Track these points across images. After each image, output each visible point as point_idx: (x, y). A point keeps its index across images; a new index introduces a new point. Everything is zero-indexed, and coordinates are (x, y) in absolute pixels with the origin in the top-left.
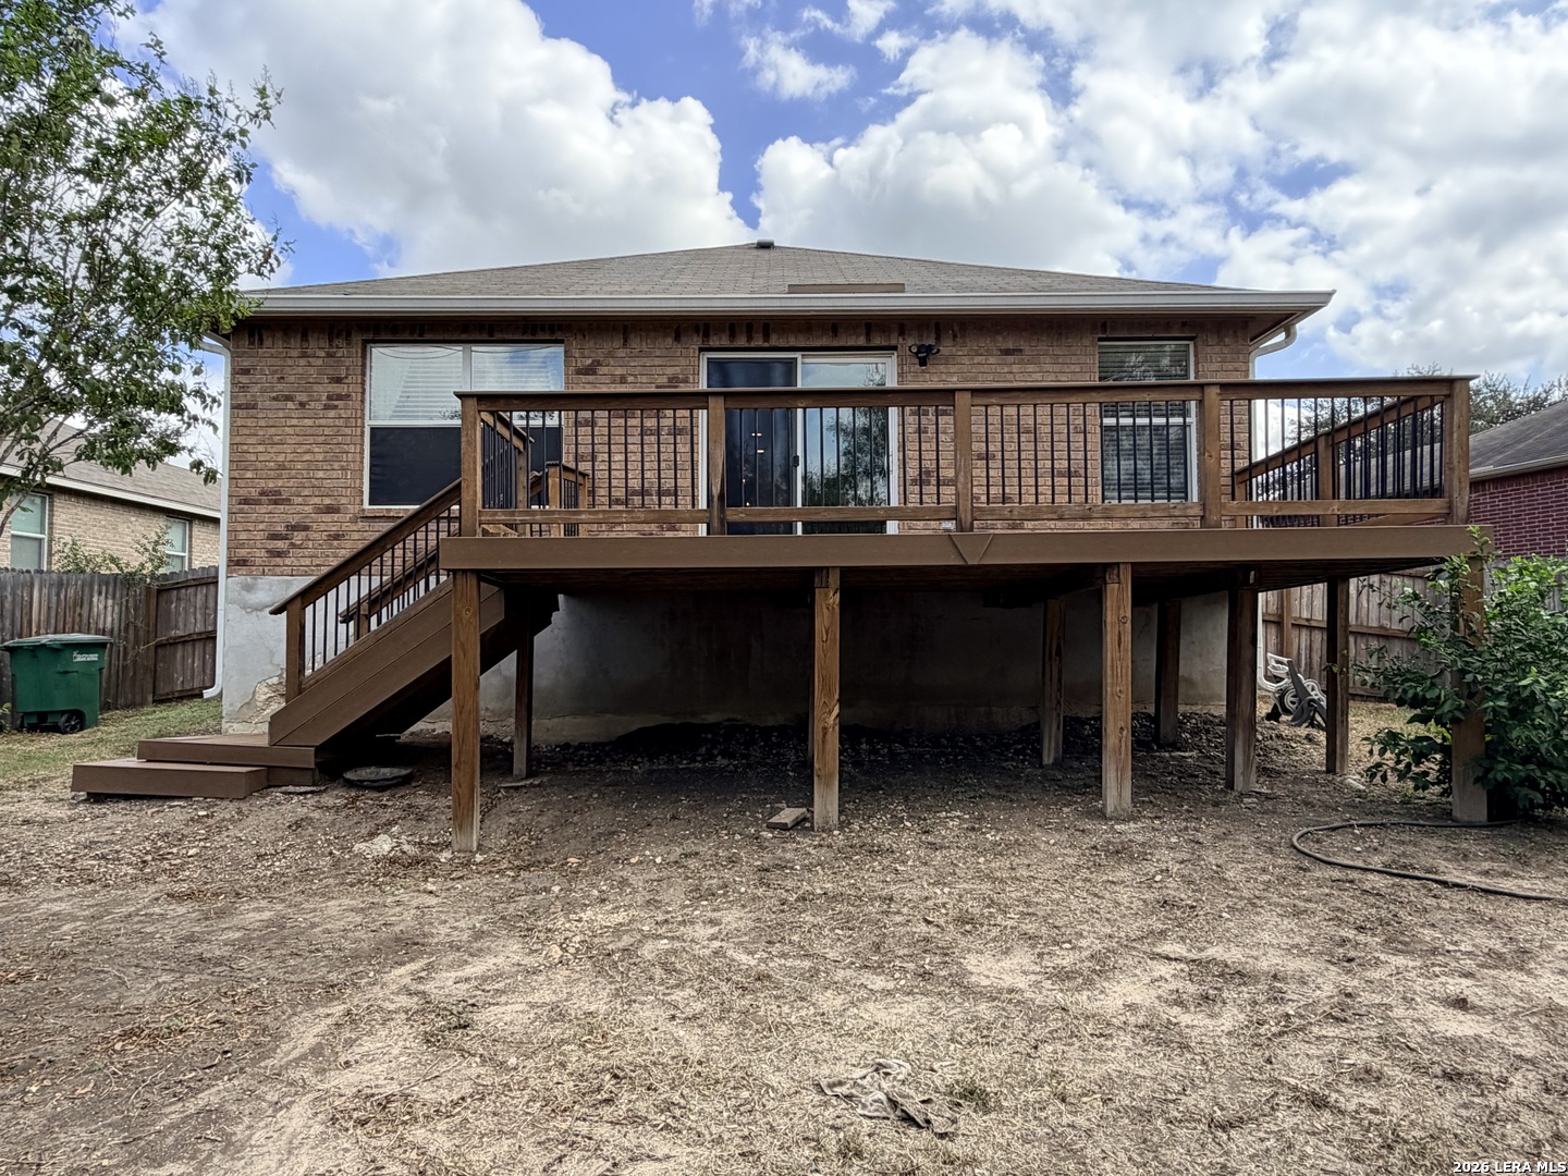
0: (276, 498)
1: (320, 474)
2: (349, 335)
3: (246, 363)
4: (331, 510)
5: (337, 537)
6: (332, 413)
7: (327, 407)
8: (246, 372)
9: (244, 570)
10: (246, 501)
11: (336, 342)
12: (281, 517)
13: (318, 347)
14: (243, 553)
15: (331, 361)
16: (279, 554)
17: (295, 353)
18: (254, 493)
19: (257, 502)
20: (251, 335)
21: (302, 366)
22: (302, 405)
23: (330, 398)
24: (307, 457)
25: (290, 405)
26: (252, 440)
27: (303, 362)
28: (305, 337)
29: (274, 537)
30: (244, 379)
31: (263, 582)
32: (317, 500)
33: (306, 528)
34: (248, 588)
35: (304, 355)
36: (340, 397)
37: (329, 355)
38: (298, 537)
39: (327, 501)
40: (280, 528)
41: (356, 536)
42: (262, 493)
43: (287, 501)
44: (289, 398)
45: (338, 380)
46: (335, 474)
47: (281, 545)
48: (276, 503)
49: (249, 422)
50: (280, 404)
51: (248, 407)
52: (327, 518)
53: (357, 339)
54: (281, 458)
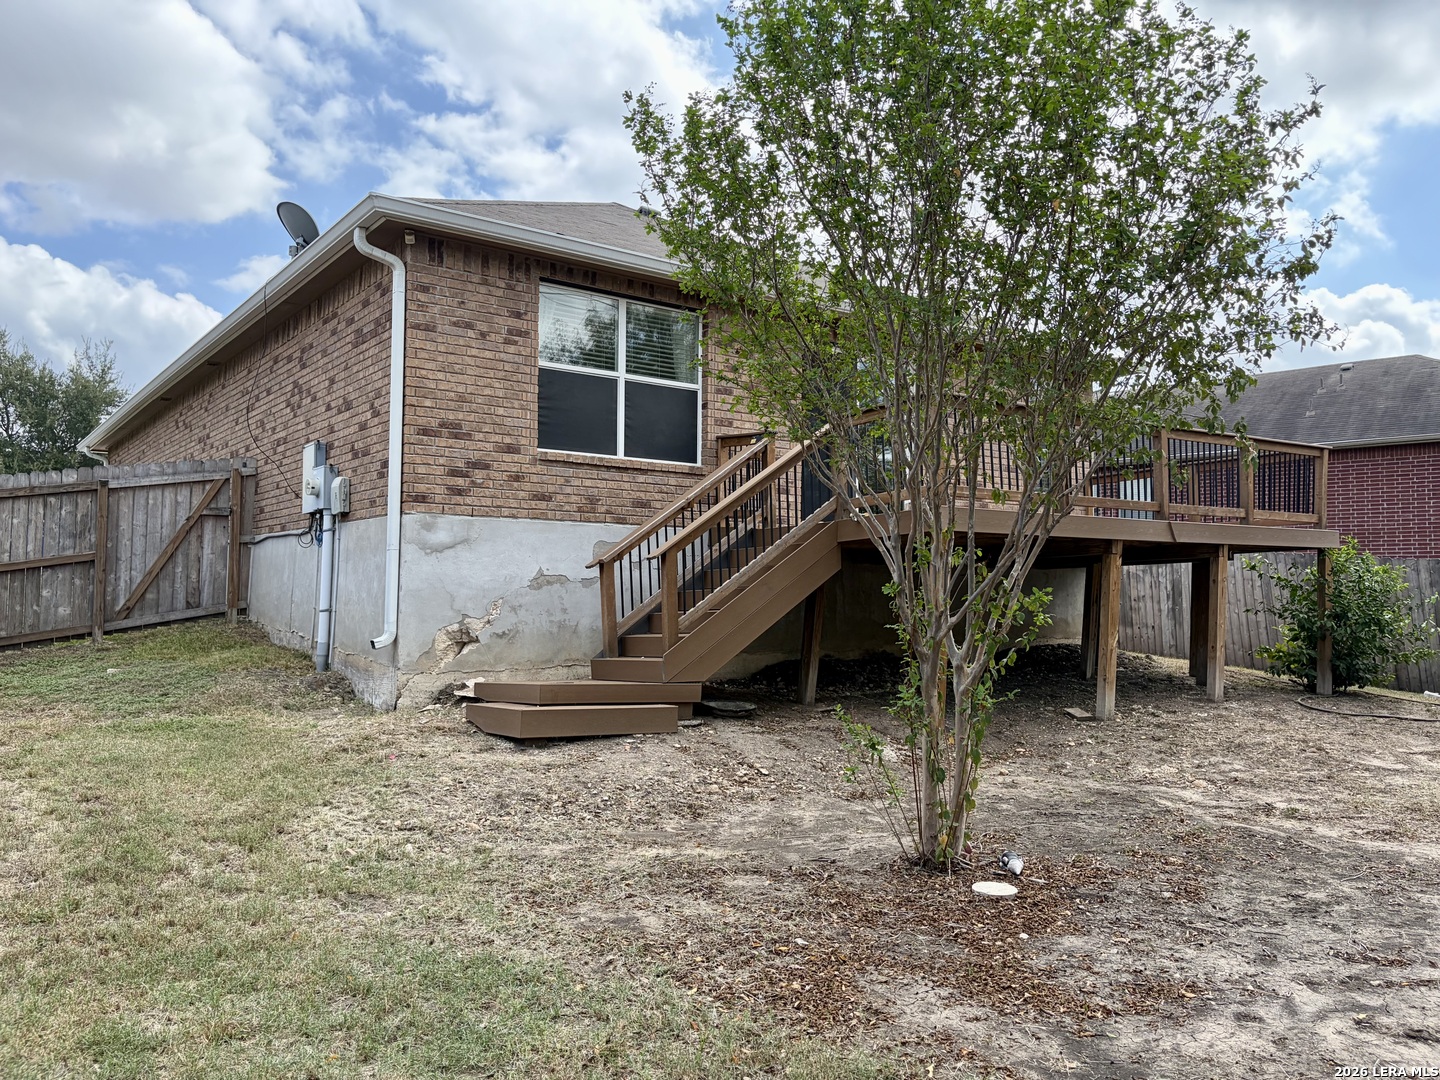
0: (455, 431)
1: (501, 411)
2: (528, 270)
3: (426, 280)
4: (511, 449)
5: (517, 478)
6: (512, 349)
7: (507, 342)
8: (425, 289)
9: (422, 507)
10: (425, 432)
11: (517, 275)
12: (460, 452)
13: (498, 275)
14: (422, 488)
15: (511, 294)
16: (459, 492)
17: (476, 278)
18: (434, 423)
19: (437, 434)
20: (431, 250)
21: (483, 294)
22: (483, 335)
23: (510, 332)
24: (487, 391)
25: (471, 333)
26: (430, 366)
27: (483, 289)
28: (485, 263)
29: (454, 473)
30: (422, 297)
31: (445, 521)
32: (498, 438)
33: (487, 467)
34: (428, 527)
35: (485, 283)
36: (520, 333)
37: (510, 287)
38: (479, 475)
39: (508, 440)
40: (461, 464)
41: (535, 478)
42: (442, 425)
43: (468, 436)
44: (469, 326)
45: (518, 315)
46: (516, 413)
47: (460, 481)
48: (456, 437)
49: (429, 346)
50: (460, 331)
51: (429, 328)
52: (507, 457)
53: (535, 274)
54: (461, 389)
